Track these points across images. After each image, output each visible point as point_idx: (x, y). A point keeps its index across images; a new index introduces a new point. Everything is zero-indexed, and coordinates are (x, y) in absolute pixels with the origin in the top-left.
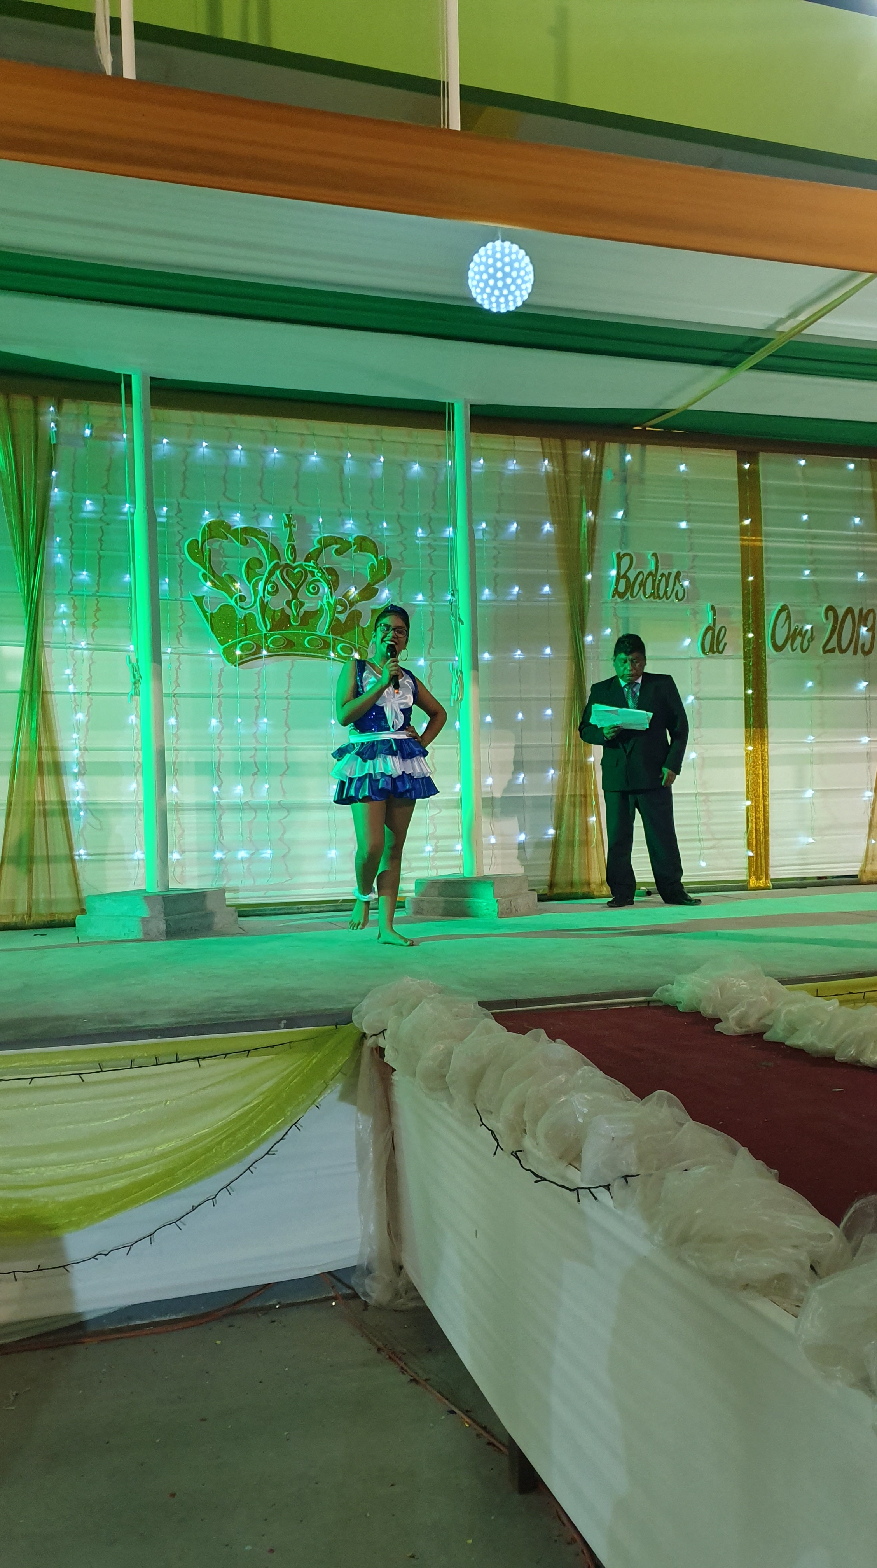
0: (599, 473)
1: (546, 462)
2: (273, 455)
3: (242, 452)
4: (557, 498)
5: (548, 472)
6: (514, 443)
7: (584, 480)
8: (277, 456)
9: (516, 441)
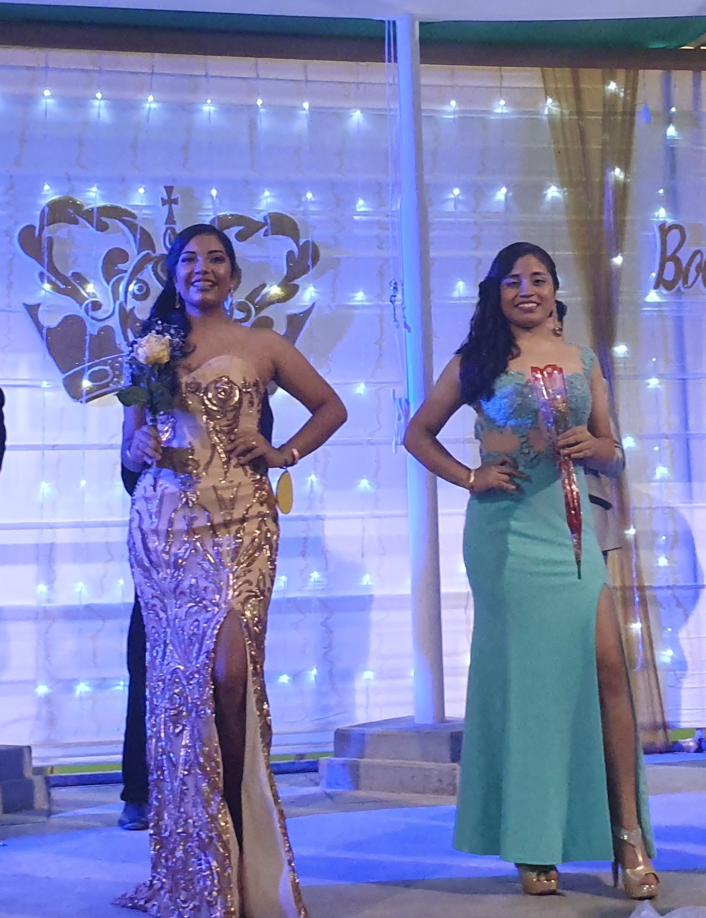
0: (629, 114)
1: (550, 101)
2: (147, 106)
3: (103, 103)
4: (566, 149)
5: (552, 115)
6: (501, 77)
7: (607, 125)
8: (154, 106)
9: (504, 74)
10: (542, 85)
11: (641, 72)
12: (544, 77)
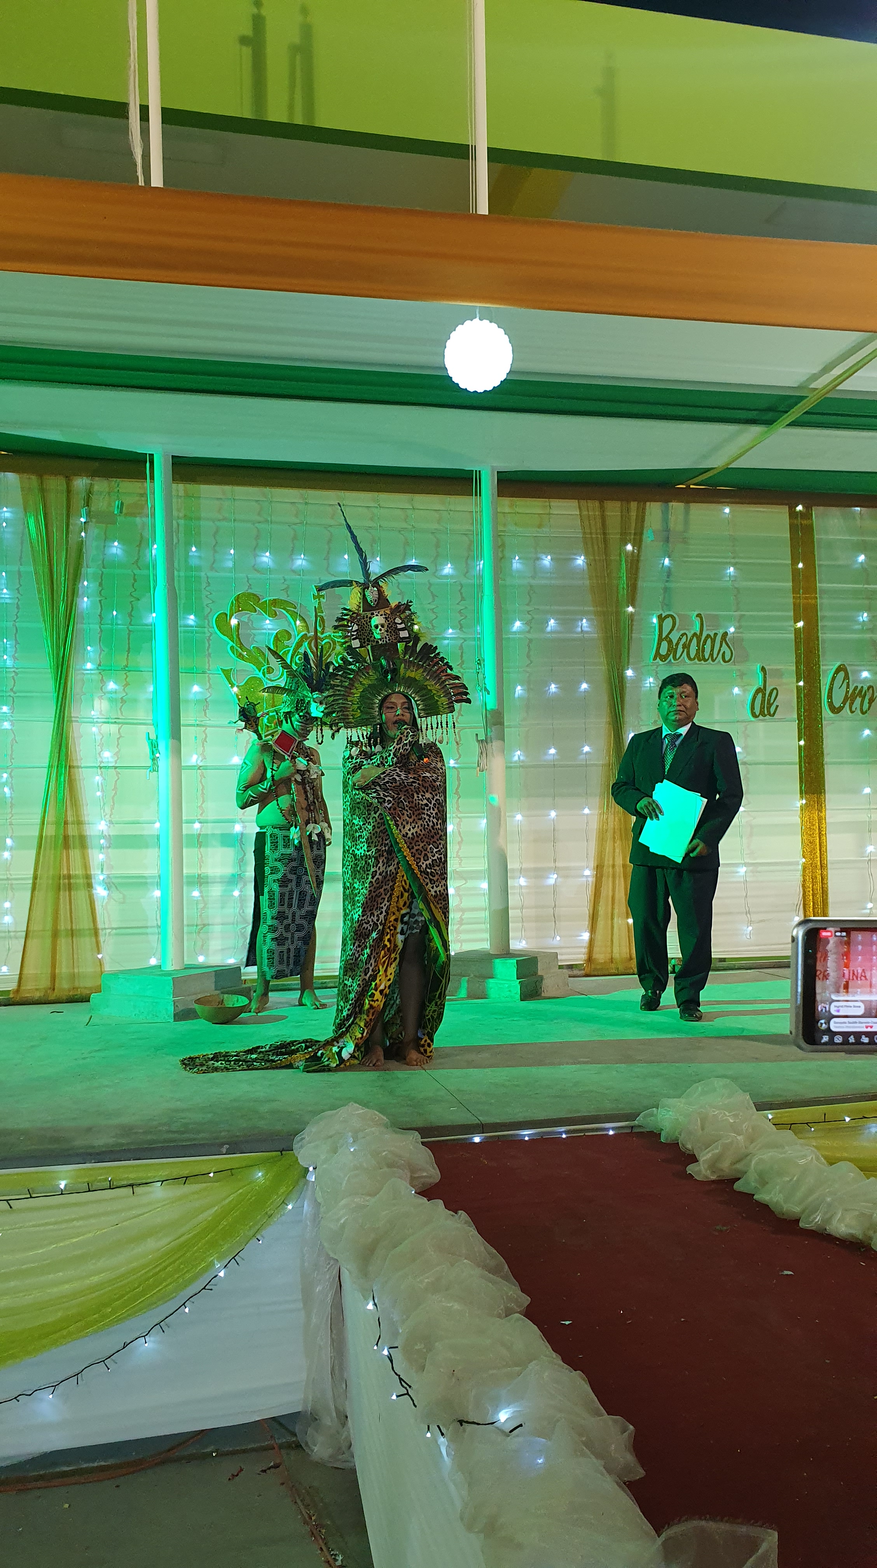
0: (639, 534)
4: (595, 560)
6: (550, 506)
7: (623, 541)
9: (552, 504)
10: (578, 513)
11: (648, 504)
12: (580, 508)
